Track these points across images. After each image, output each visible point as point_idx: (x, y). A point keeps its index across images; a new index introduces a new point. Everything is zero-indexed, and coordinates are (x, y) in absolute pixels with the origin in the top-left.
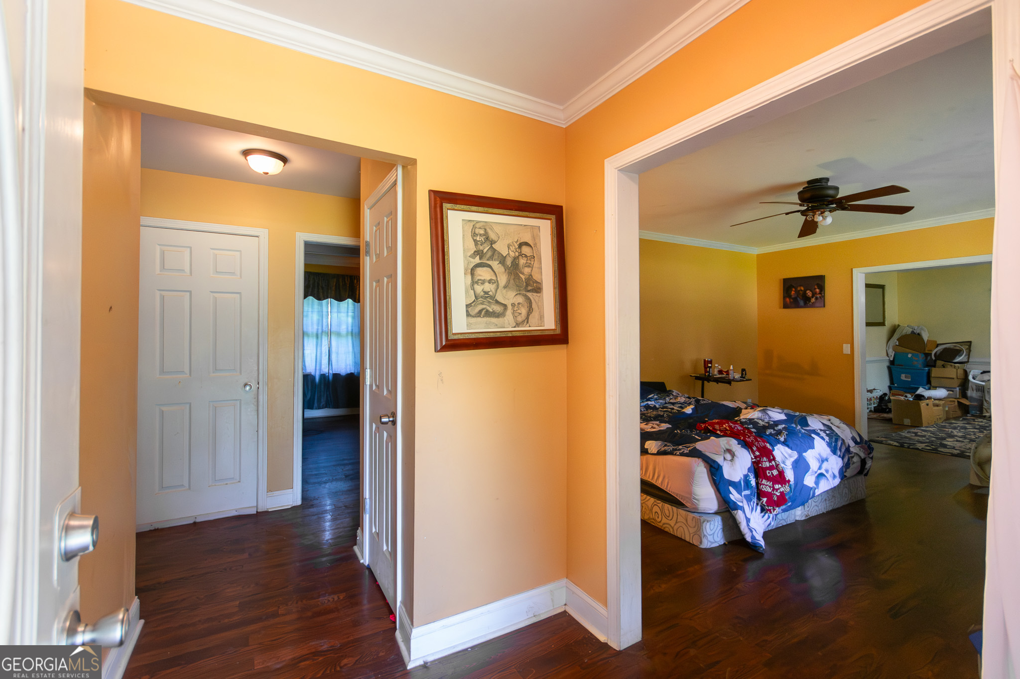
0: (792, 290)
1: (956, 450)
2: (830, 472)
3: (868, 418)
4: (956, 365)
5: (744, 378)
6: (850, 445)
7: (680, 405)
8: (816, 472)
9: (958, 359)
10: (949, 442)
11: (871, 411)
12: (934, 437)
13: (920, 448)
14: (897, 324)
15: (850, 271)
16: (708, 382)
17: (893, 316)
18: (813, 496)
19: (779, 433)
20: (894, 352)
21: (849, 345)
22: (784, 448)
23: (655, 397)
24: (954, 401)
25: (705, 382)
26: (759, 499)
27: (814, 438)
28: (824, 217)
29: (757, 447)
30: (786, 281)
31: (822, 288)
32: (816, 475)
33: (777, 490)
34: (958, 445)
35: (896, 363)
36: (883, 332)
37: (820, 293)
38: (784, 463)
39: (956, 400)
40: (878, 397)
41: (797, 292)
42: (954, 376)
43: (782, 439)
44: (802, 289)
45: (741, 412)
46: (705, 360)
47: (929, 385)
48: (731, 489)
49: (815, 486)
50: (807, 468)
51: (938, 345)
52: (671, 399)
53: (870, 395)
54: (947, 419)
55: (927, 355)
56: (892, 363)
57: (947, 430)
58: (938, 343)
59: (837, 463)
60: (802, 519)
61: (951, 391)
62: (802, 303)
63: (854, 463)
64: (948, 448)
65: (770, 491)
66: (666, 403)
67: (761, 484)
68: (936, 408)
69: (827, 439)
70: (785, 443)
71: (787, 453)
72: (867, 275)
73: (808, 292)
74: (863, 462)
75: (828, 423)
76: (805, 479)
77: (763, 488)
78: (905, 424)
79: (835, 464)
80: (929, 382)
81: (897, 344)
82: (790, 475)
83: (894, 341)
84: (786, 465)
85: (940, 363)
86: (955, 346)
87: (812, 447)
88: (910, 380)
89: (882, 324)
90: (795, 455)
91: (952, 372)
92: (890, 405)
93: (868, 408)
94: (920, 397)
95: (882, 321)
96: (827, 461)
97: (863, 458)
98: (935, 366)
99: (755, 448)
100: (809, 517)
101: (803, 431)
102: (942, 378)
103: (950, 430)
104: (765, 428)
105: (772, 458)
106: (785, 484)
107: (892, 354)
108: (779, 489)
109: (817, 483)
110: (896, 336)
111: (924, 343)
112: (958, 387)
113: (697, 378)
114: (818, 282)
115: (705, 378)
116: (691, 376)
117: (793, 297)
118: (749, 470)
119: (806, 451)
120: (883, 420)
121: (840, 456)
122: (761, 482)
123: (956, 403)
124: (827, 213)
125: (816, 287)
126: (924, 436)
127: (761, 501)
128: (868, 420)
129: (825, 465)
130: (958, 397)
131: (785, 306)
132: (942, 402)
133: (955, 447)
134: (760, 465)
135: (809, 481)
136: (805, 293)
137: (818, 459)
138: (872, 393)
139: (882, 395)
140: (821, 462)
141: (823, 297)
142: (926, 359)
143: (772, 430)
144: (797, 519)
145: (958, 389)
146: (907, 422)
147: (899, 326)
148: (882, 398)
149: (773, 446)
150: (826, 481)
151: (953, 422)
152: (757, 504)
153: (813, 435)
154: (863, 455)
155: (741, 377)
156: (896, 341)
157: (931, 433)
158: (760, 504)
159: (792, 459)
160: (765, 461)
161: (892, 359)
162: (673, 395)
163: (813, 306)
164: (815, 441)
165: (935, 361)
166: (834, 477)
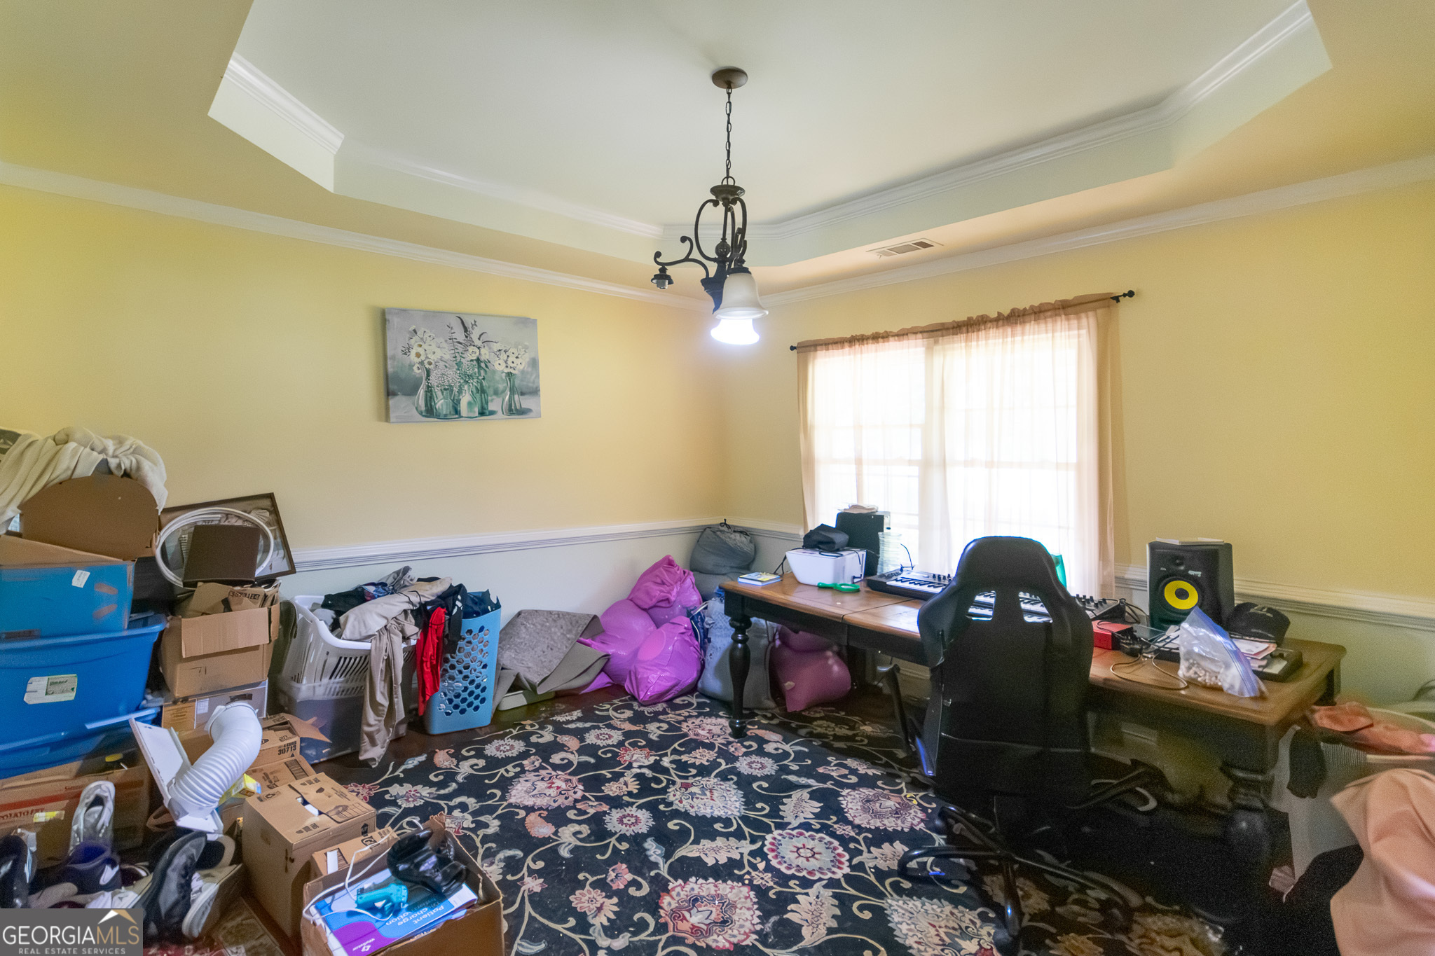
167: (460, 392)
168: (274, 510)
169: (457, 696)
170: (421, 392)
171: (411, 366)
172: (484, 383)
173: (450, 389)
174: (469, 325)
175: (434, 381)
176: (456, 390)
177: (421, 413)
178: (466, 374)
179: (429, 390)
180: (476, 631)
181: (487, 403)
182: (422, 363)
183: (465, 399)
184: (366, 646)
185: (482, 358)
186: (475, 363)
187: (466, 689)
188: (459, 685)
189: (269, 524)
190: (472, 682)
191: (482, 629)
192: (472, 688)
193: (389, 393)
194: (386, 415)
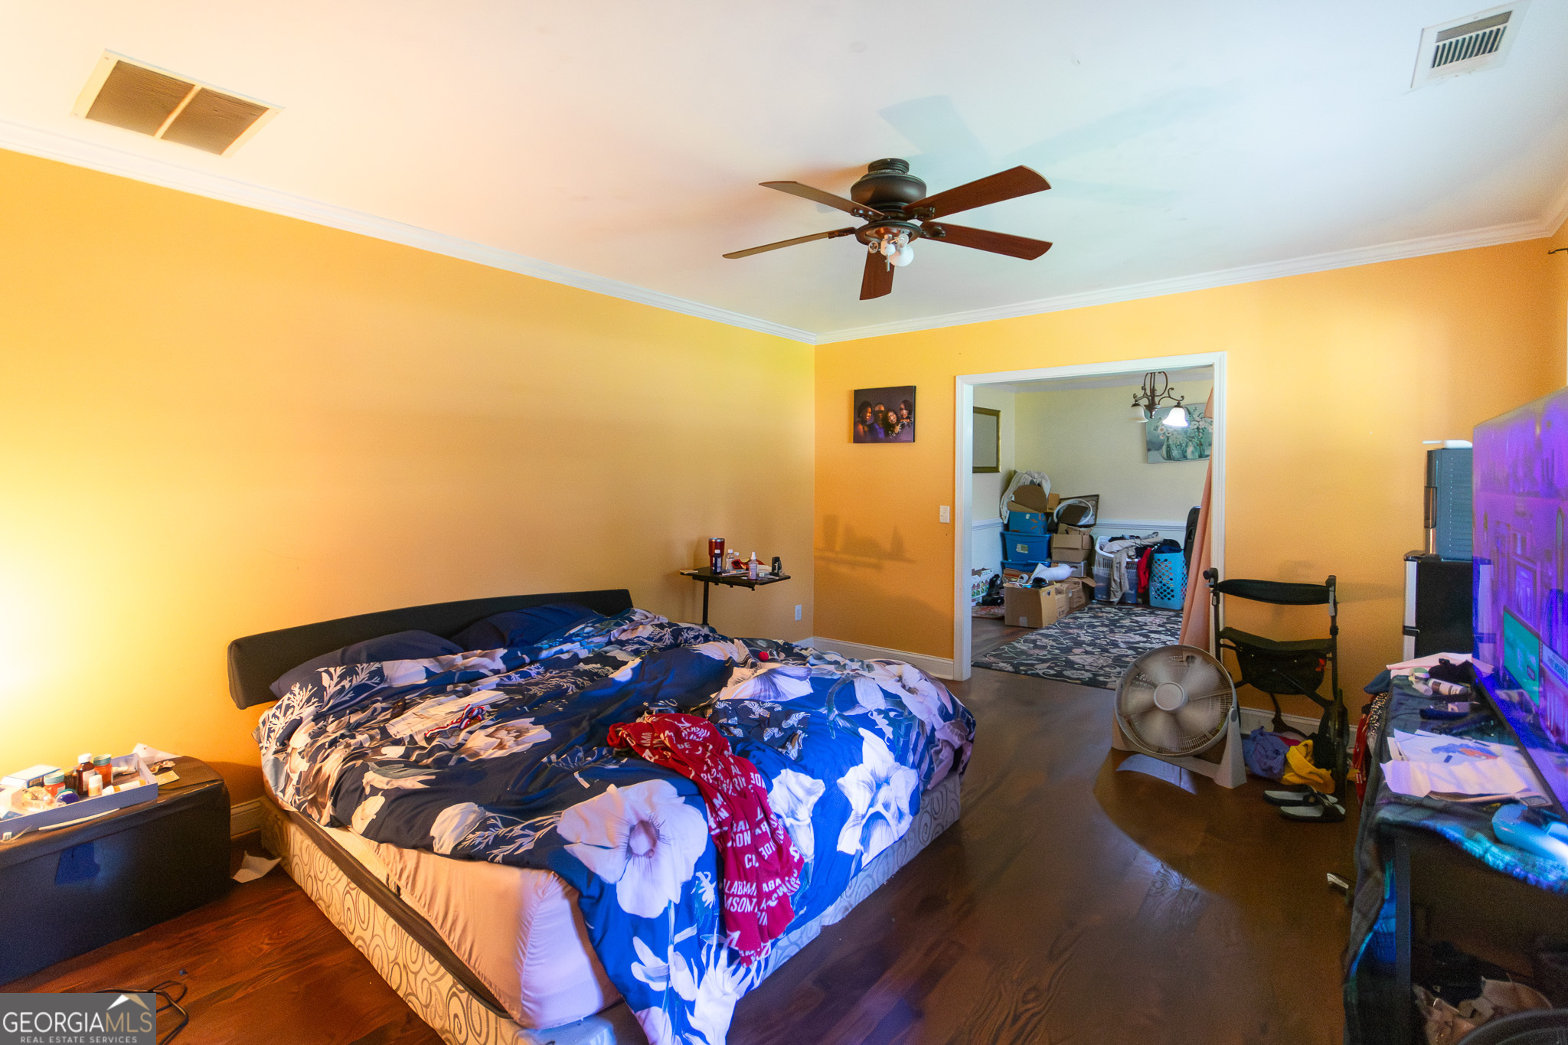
0: (867, 412)
1: (1087, 671)
2: (893, 808)
3: (973, 617)
4: (1082, 529)
5: (777, 575)
6: (935, 727)
7: (636, 646)
8: (863, 817)
9: (1083, 521)
10: (1078, 656)
11: (978, 604)
12: (1058, 648)
13: (1040, 672)
14: (1013, 469)
15: (953, 380)
16: (717, 584)
17: (1008, 461)
18: (859, 869)
19: (790, 735)
20: (1009, 512)
21: (949, 507)
22: (797, 777)
23: (587, 630)
24: (1078, 583)
25: (710, 583)
26: (723, 932)
27: (862, 738)
28: (899, 247)
29: (725, 796)
30: (858, 394)
31: (911, 408)
32: (864, 821)
33: (769, 895)
34: (1089, 659)
35: (1011, 528)
36: (995, 480)
37: (908, 418)
38: (793, 814)
39: (1080, 581)
40: (988, 580)
41: (875, 414)
42: (1080, 547)
43: (793, 753)
44: (883, 409)
45: (730, 674)
46: (711, 542)
47: (1049, 560)
48: (638, 943)
49: (862, 848)
50: (845, 809)
51: (1061, 500)
52: (624, 631)
53: (977, 579)
54: (1071, 610)
55: (1049, 515)
56: (1006, 527)
57: (1071, 631)
58: (1061, 497)
59: (907, 782)
60: (837, 921)
61: (1074, 567)
62: (882, 435)
63: (941, 761)
64: (1077, 669)
65: (749, 908)
66: (610, 643)
67: (729, 896)
68: (1059, 596)
69: (889, 731)
70: (799, 766)
71: (802, 786)
72: (978, 389)
73: (890, 414)
74: (958, 753)
75: (894, 688)
76: (839, 841)
77: (732, 904)
78: (1021, 625)
79: (904, 782)
80: (1049, 555)
81: (1013, 499)
82: (804, 844)
83: (1010, 495)
84: (798, 820)
85: (1063, 527)
86: (1081, 502)
87: (856, 759)
88: (1027, 552)
89: (995, 470)
90: (820, 787)
91: (1074, 540)
92: (1003, 594)
93: (973, 600)
94: (1039, 583)
95: (995, 465)
96: (888, 784)
97: (956, 747)
98: (1056, 531)
99: (718, 801)
100: (850, 910)
101: (841, 723)
102: (1064, 548)
103: (1076, 631)
104: (763, 723)
105: (760, 816)
106: (790, 874)
107: (1006, 514)
108: (774, 891)
109: (865, 840)
110: (1013, 487)
111: (1045, 495)
112: (1083, 560)
113: (695, 577)
114: (903, 398)
115: (710, 576)
116: (682, 574)
117: (868, 423)
118: (699, 866)
119: (842, 775)
120: (994, 619)
121: (913, 766)
122: (730, 889)
123: (1081, 586)
124: (903, 238)
125: (903, 406)
126: (1044, 647)
127: (728, 940)
128: (973, 621)
129: (884, 794)
130: (1082, 576)
131: (858, 439)
132: (1065, 586)
133: (1084, 666)
134: (730, 844)
135: (848, 841)
136: (886, 419)
137: (868, 784)
138: (980, 576)
139: (993, 578)
140: (874, 789)
141: (913, 425)
142: (1047, 520)
143: (776, 730)
144: (826, 924)
145: (1082, 564)
146: (1023, 621)
147: (1015, 472)
148: (992, 583)
149: (768, 778)
150: (884, 828)
151: (1078, 615)
152: (720, 946)
153: (862, 731)
154: (957, 742)
155: (771, 574)
156: (1011, 495)
157: (1053, 640)
158: (726, 945)
159: (814, 799)
160: (742, 832)
161: (1006, 522)
162: (631, 621)
163: (897, 440)
164: (864, 743)
165: (1057, 524)
166: (901, 815)
167: (1187, 446)
168: (1097, 502)
169: (1158, 590)
170: (1164, 448)
171: (1158, 436)
172: (1202, 440)
173: (1181, 445)
174: (1191, 411)
175: (1170, 442)
176: (1184, 445)
177: (1164, 458)
178: (1190, 437)
179: (1168, 446)
180: (1162, 560)
181: (1204, 451)
182: (1164, 433)
183: (1190, 449)
184: (1112, 556)
185: (1200, 427)
186: (1196, 430)
187: (1162, 588)
188: (1159, 585)
189: (1093, 507)
190: (1164, 585)
191: (1166, 560)
192: (1165, 588)
193: (1149, 450)
194: (1147, 460)
